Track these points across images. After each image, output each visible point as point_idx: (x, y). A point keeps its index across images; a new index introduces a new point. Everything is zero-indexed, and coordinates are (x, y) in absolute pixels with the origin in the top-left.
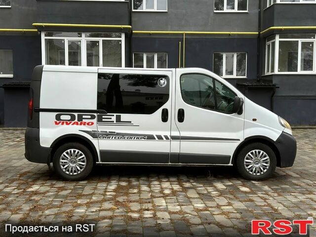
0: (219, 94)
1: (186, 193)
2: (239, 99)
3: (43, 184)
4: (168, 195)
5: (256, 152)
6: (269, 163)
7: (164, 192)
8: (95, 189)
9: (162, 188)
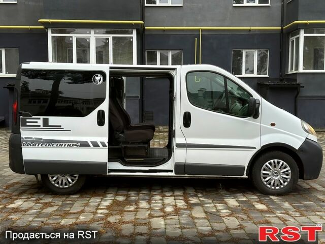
0: (234, 94)
1: (191, 211)
2: (255, 100)
3: (28, 198)
4: (169, 214)
5: (274, 162)
6: (290, 175)
7: (165, 210)
8: (86, 205)
9: (163, 205)
